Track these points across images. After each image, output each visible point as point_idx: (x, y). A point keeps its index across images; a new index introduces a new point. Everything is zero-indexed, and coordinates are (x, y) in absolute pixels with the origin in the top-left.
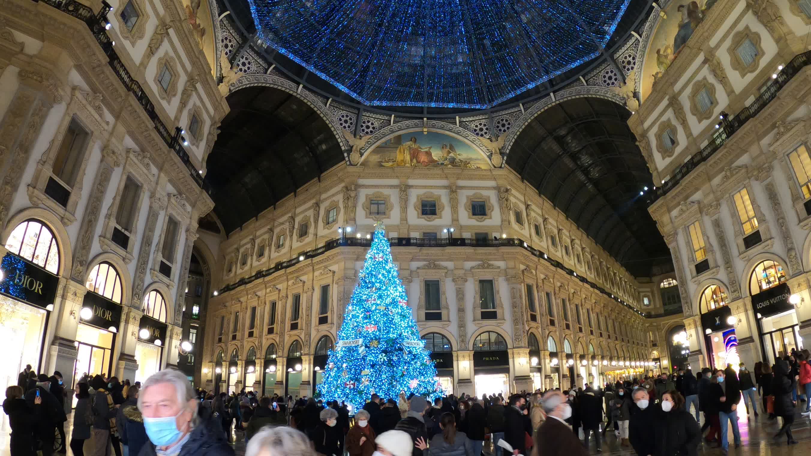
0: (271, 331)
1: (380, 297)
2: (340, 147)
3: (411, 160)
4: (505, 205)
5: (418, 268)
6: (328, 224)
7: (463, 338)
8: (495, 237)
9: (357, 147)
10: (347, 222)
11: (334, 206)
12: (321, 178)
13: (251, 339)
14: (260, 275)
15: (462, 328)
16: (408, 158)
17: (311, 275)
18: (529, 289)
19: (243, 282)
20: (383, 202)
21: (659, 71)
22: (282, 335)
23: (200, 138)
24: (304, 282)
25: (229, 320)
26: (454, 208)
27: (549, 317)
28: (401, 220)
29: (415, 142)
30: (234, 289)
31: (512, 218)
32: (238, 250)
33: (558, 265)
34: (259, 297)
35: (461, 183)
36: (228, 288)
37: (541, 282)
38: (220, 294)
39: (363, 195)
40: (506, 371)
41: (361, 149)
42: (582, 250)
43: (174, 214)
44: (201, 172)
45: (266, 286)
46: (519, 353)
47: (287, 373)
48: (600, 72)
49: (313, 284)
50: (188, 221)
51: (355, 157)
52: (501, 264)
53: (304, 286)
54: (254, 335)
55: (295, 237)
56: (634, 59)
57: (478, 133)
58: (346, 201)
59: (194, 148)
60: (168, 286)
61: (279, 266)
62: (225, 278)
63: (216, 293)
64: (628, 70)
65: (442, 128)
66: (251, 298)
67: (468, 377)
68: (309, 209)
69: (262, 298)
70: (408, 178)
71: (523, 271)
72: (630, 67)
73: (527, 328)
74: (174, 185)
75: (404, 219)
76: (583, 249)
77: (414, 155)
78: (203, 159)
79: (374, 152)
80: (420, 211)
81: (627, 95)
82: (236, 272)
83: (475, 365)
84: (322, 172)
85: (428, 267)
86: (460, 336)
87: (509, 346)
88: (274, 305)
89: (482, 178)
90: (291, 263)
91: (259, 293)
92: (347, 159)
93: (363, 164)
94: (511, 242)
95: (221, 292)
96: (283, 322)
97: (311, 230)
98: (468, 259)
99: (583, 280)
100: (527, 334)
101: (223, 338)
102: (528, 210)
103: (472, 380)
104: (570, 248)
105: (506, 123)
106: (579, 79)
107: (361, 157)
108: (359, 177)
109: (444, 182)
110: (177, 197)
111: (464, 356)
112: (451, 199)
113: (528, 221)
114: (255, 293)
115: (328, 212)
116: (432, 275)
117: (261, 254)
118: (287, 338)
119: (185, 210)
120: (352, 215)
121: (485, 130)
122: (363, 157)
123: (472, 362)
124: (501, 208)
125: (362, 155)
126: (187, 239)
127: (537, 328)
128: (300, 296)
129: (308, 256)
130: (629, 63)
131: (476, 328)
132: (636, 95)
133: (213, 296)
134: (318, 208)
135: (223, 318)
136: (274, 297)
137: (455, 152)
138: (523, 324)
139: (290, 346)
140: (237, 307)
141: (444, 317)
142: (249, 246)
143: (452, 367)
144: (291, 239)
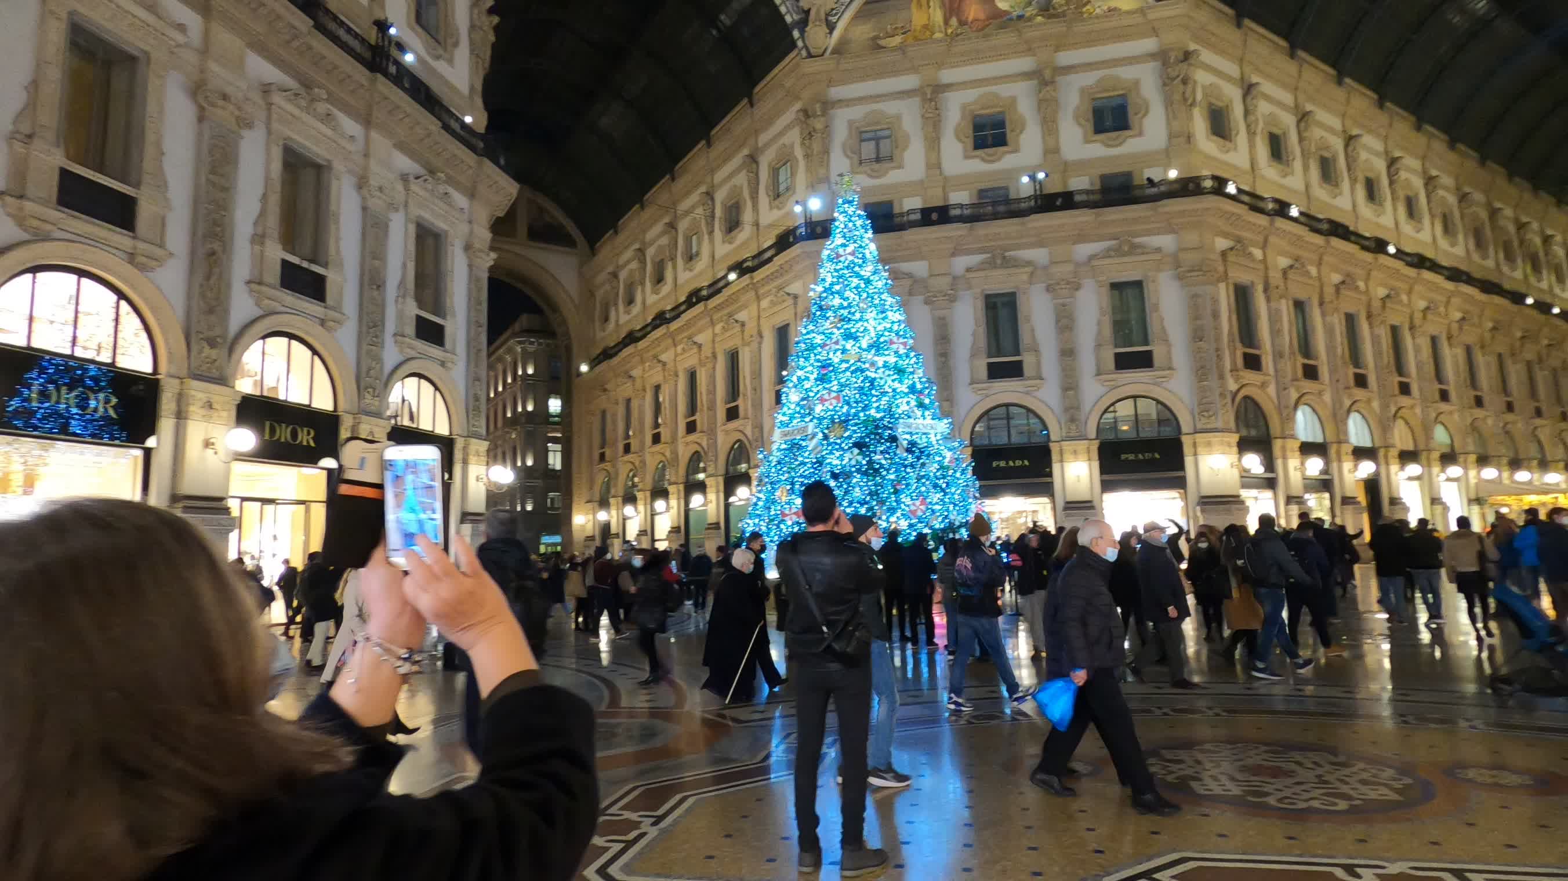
0: (691, 428)
1: (848, 336)
2: (781, 17)
3: (946, 22)
4: (1177, 97)
5: (968, 270)
6: (778, 196)
7: (1072, 413)
8: (1149, 179)
9: (818, 12)
10: (813, 187)
11: (785, 159)
12: (755, 98)
13: (658, 448)
14: (661, 319)
15: (1071, 392)
16: (937, 16)
17: (754, 308)
18: (1242, 296)
19: (632, 338)
20: (887, 133)
22: (712, 433)
23: (450, 41)
24: (743, 325)
25: (614, 415)
26: (1049, 124)
27: (1301, 360)
28: (929, 166)
30: (616, 354)
31: (1200, 125)
32: (615, 275)
33: (1338, 230)
34: (664, 364)
35: (1066, 58)
36: (607, 354)
37: (1279, 275)
38: (591, 368)
39: (842, 122)
40: (1179, 483)
41: (827, 15)
42: (1426, 185)
43: (427, 216)
44: (468, 119)
45: (674, 340)
46: (1209, 444)
47: (727, 506)
49: (759, 325)
50: (463, 228)
51: (816, 35)
52: (1166, 241)
53: (743, 332)
54: (663, 439)
55: (718, 234)
58: (807, 142)
59: (441, 66)
60: (443, 364)
61: (695, 298)
62: (600, 335)
63: (584, 368)
66: (651, 368)
67: (1087, 498)
68: (737, 171)
69: (670, 365)
70: (940, 66)
71: (1224, 254)
73: (1233, 386)
74: (412, 154)
75: (934, 165)
76: (1430, 182)
78: (472, 89)
79: (858, 16)
80: (970, 142)
82: (617, 321)
83: (1103, 470)
84: (755, 83)
85: (991, 264)
86: (1066, 410)
87: (1185, 429)
88: (692, 376)
89: (1121, 35)
90: (717, 287)
91: (663, 357)
92: (800, 44)
93: (838, 51)
94: (1191, 186)
95: (593, 364)
96: (712, 407)
97: (747, 216)
98: (1082, 238)
99: (1420, 262)
100: (1233, 400)
101: (608, 452)
102: (1249, 99)
103: (1096, 503)
104: (1385, 181)
107: (831, 33)
108: (830, 83)
109: (1025, 63)
110: (426, 180)
111: (1075, 452)
112: (1041, 102)
113: (1248, 126)
114: (655, 357)
115: (775, 172)
116: (999, 282)
117: (659, 279)
118: (721, 438)
119: (450, 205)
120: (822, 171)
122: (837, 33)
123: (1096, 464)
124: (1168, 102)
125: (831, 27)
126: (470, 266)
127: (1263, 385)
128: (737, 352)
129: (742, 269)
131: (1103, 390)
133: (579, 374)
134: (754, 166)
135: (604, 413)
136: (690, 360)
138: (1221, 377)
139: (730, 453)
140: (626, 390)
141: (1028, 369)
142: (634, 265)
143: (1050, 475)
144: (712, 241)
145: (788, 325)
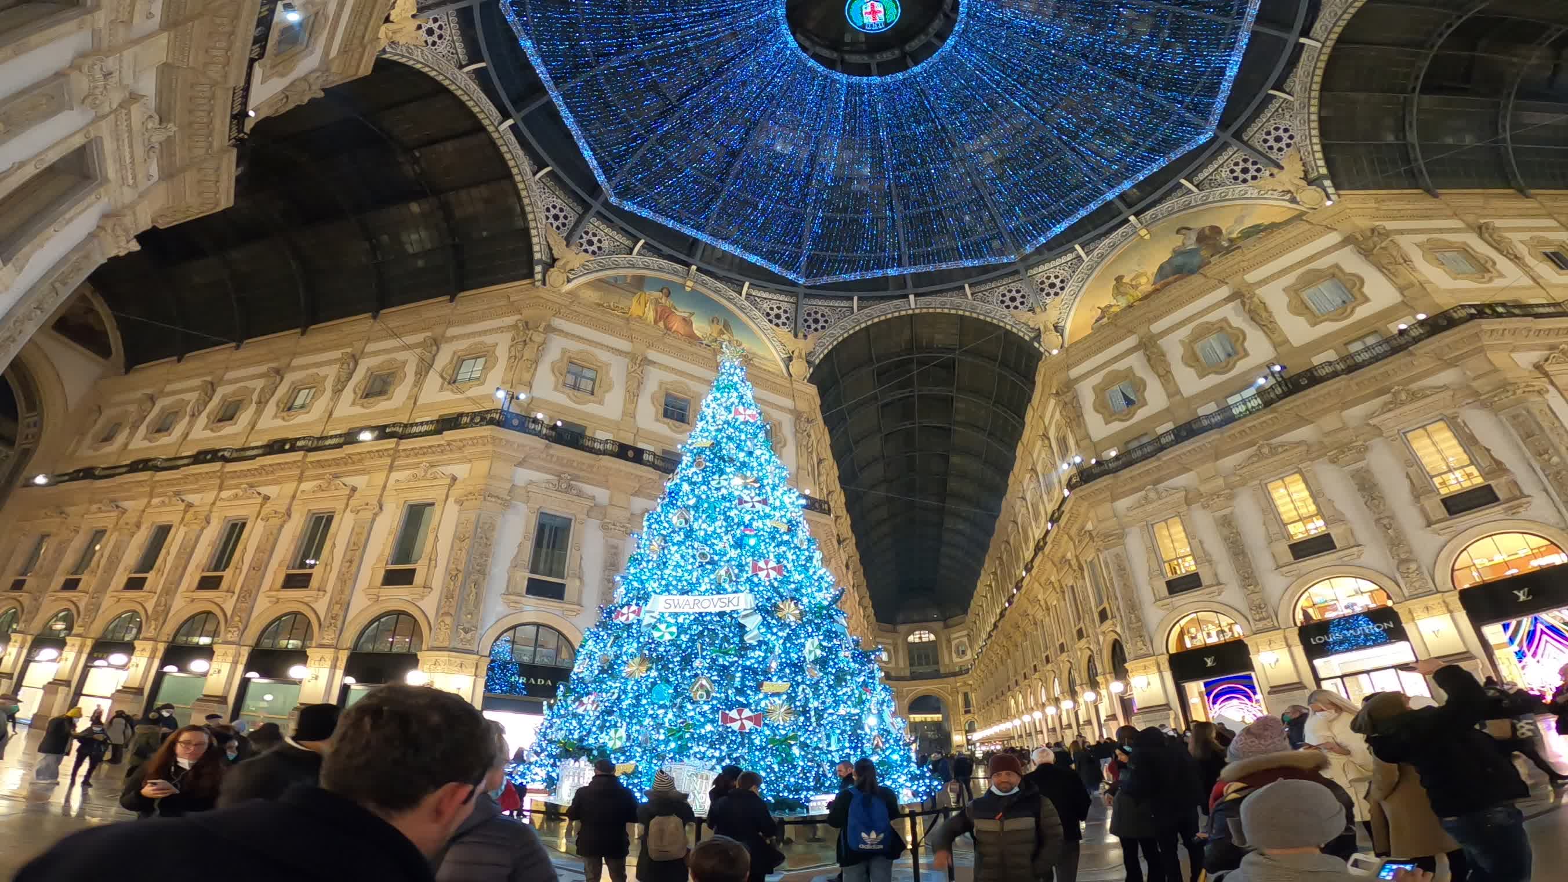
0: (209, 583)
3: (656, 322)
4: (804, 443)
6: (457, 382)
9: (564, 263)
10: (512, 385)
11: (480, 354)
12: (459, 300)
13: (132, 594)
16: (651, 316)
19: (145, 466)
20: (592, 373)
21: (1113, 302)
22: (248, 594)
24: (354, 490)
25: (64, 548)
28: (625, 414)
29: (668, 295)
32: (151, 400)
34: (190, 505)
36: (90, 474)
38: (55, 483)
39: (556, 348)
41: (570, 270)
45: (222, 483)
48: (998, 287)
49: (381, 496)
51: (555, 278)
53: (350, 497)
54: (147, 586)
55: (349, 394)
56: (1062, 281)
57: (774, 318)
58: (518, 347)
61: (285, 445)
62: (87, 450)
63: (41, 480)
64: (1048, 294)
65: (717, 291)
66: (163, 504)
68: (406, 348)
69: (200, 509)
70: (650, 346)
72: (1052, 292)
75: (630, 414)
77: (663, 315)
79: (592, 284)
80: (661, 410)
81: (1045, 327)
82: (127, 443)
88: (236, 529)
89: (774, 389)
90: (329, 443)
91: (192, 498)
92: (538, 277)
93: (569, 297)
95: (57, 479)
96: (259, 568)
97: (403, 390)
101: (32, 581)
105: (822, 320)
106: (963, 288)
108: (558, 313)
114: (178, 494)
115: (460, 361)
118: (263, 603)
120: (526, 377)
121: (783, 319)
122: (571, 285)
124: (796, 444)
125: (569, 280)
128: (332, 517)
129: (383, 432)
130: (1052, 286)
132: (1058, 329)
133: (29, 484)
134: (433, 350)
135: (43, 539)
136: (242, 510)
137: (731, 334)
139: (271, 624)
140: (106, 519)
142: (191, 396)
144: (336, 398)
145: (433, 504)
